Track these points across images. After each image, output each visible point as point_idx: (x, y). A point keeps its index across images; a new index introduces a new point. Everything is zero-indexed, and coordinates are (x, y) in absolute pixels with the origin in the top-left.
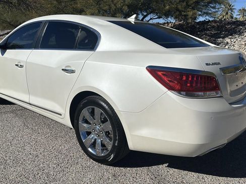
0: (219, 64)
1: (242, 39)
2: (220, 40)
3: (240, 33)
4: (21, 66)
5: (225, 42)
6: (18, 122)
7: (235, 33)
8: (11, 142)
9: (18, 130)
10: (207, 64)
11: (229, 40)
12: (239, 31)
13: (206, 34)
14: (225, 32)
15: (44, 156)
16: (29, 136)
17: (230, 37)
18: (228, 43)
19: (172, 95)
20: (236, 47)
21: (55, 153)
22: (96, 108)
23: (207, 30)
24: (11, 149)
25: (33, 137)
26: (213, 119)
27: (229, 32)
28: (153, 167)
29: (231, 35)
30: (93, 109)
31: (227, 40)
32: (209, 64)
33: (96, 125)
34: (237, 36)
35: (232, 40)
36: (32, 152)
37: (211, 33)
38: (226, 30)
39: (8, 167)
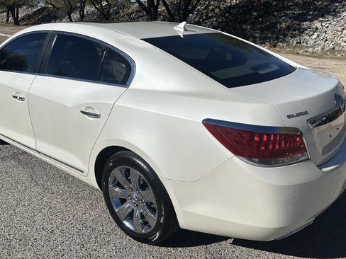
0: (306, 113)
1: (338, 21)
2: (306, 24)
3: (336, 14)
4: (21, 99)
5: (314, 27)
6: (22, 175)
7: (328, 13)
8: (14, 210)
9: (23, 188)
10: (289, 117)
11: (319, 24)
12: (334, 11)
13: (286, 15)
14: (314, 11)
15: (62, 231)
16: (39, 197)
17: (321, 19)
18: (317, 28)
19: (239, 162)
20: (329, 35)
21: (78, 226)
22: (131, 169)
23: (288, 8)
24: (16, 221)
25: (45, 199)
26: (295, 194)
27: (319, 11)
28: (213, 245)
29: (322, 16)
30: (128, 171)
31: (317, 24)
32: (293, 116)
33: (132, 190)
34: (330, 18)
35: (324, 24)
36: (45, 226)
37: (294, 14)
38: (316, 9)
39: (14, 252)
